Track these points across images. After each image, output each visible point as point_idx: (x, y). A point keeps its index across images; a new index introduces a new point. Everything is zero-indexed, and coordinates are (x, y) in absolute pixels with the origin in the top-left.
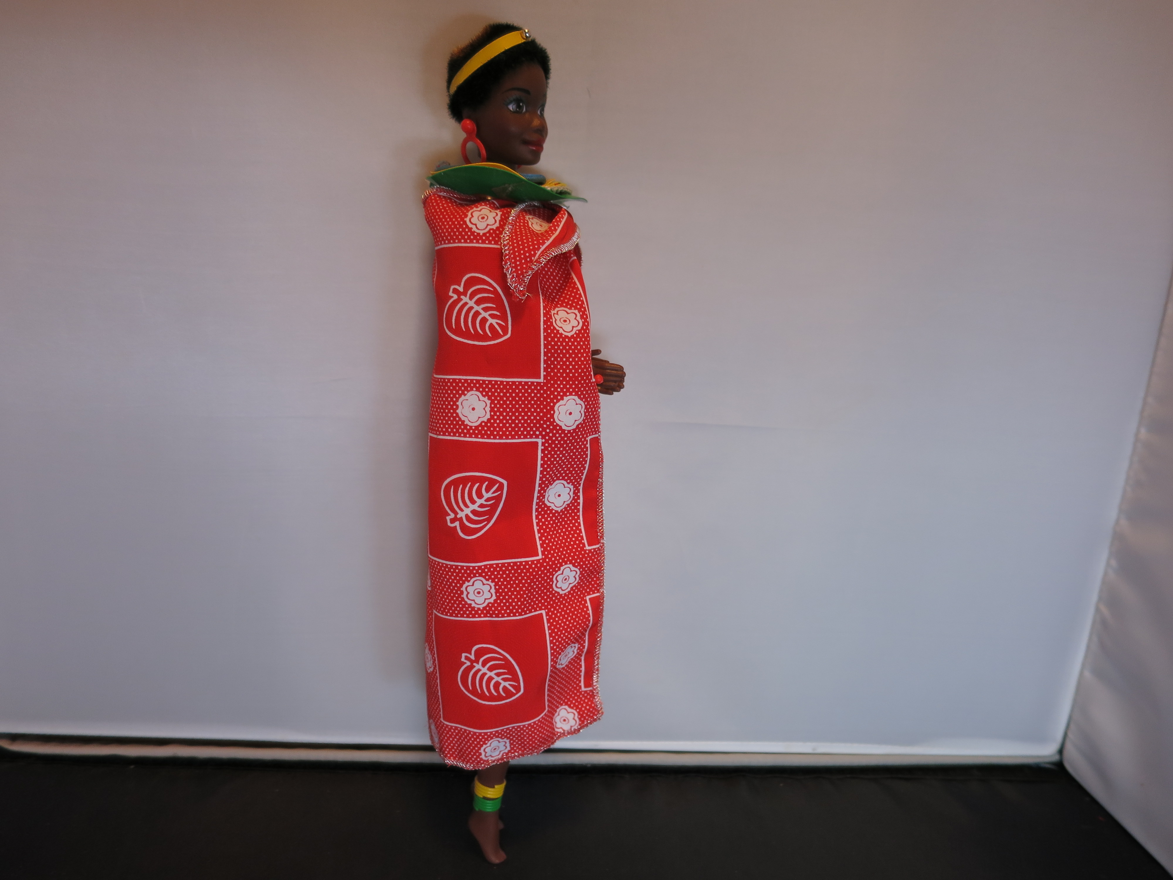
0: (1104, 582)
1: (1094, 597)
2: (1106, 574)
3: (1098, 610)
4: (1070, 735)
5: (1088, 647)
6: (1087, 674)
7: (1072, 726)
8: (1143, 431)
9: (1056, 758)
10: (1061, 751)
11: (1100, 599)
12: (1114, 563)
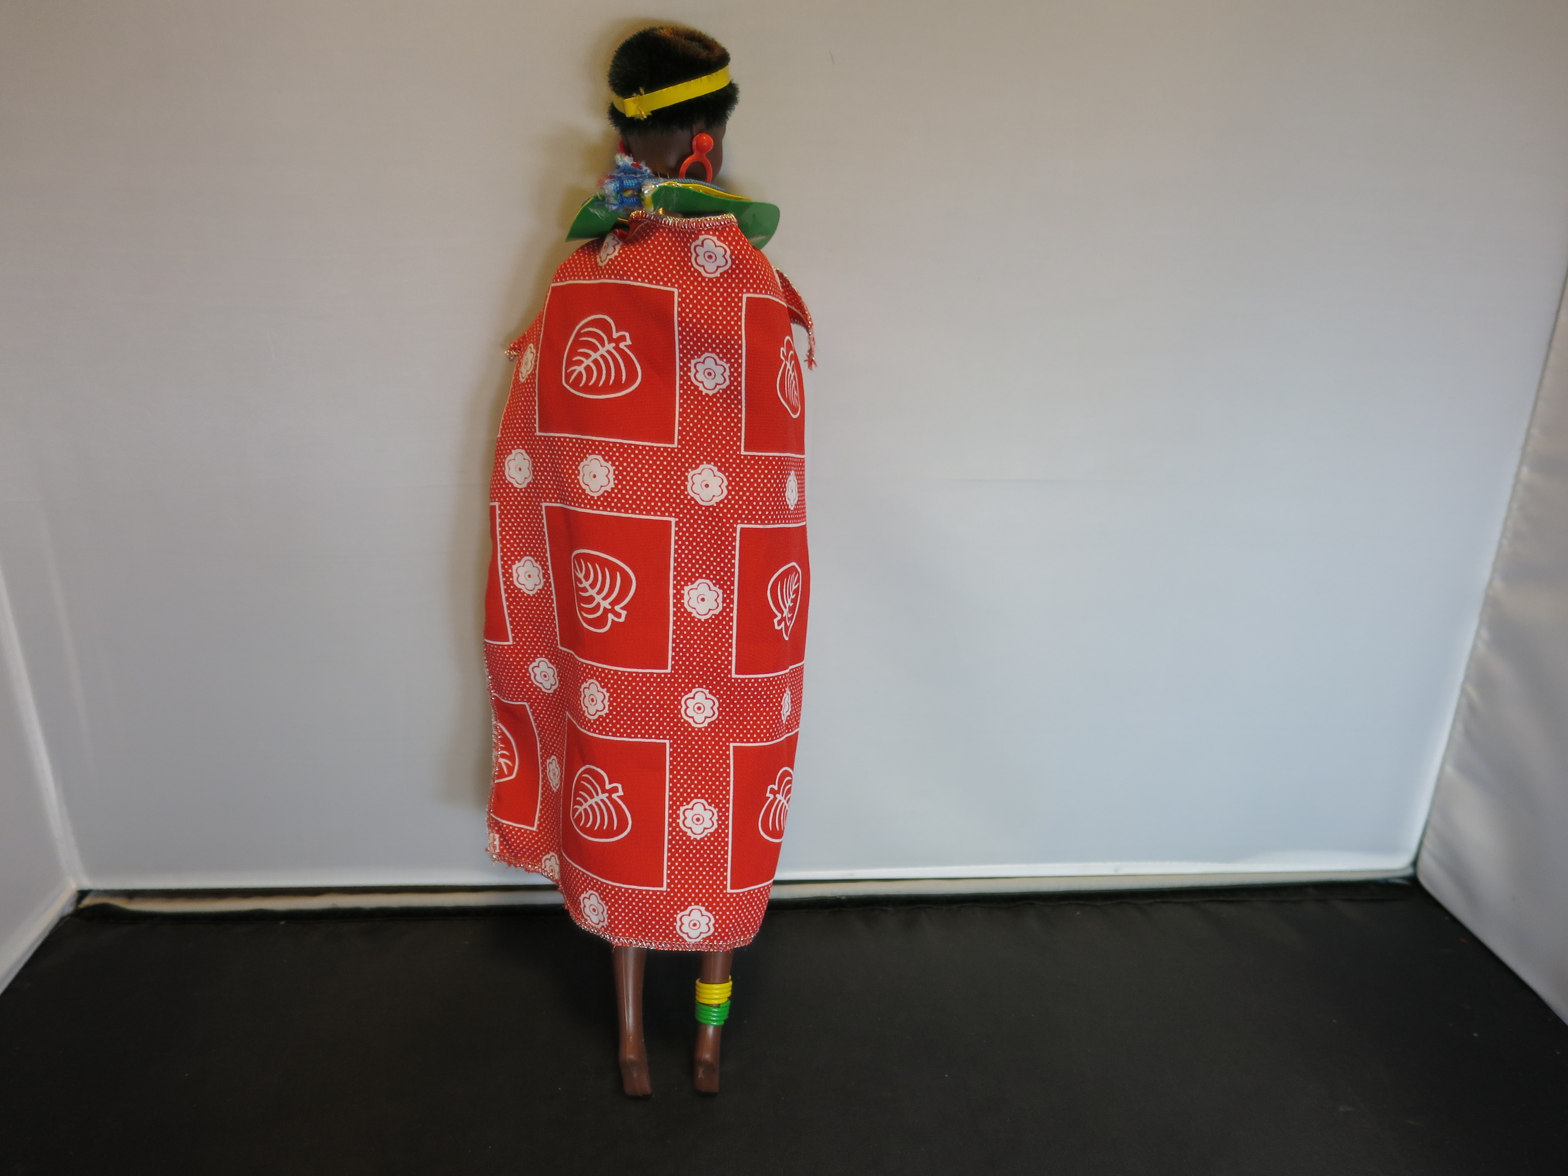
0: (1472, 657)
1: (1459, 676)
2: (1474, 648)
3: (1463, 691)
4: (1427, 843)
5: (1451, 737)
6: (1449, 770)
7: (1430, 833)
8: (1525, 470)
9: (1409, 872)
10: (1415, 863)
11: (1467, 678)
12: (1485, 634)
